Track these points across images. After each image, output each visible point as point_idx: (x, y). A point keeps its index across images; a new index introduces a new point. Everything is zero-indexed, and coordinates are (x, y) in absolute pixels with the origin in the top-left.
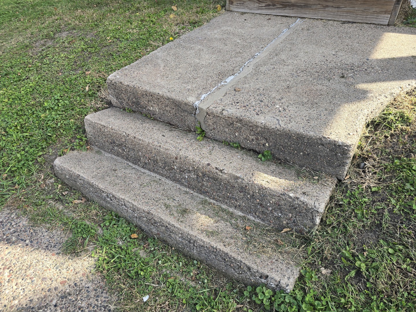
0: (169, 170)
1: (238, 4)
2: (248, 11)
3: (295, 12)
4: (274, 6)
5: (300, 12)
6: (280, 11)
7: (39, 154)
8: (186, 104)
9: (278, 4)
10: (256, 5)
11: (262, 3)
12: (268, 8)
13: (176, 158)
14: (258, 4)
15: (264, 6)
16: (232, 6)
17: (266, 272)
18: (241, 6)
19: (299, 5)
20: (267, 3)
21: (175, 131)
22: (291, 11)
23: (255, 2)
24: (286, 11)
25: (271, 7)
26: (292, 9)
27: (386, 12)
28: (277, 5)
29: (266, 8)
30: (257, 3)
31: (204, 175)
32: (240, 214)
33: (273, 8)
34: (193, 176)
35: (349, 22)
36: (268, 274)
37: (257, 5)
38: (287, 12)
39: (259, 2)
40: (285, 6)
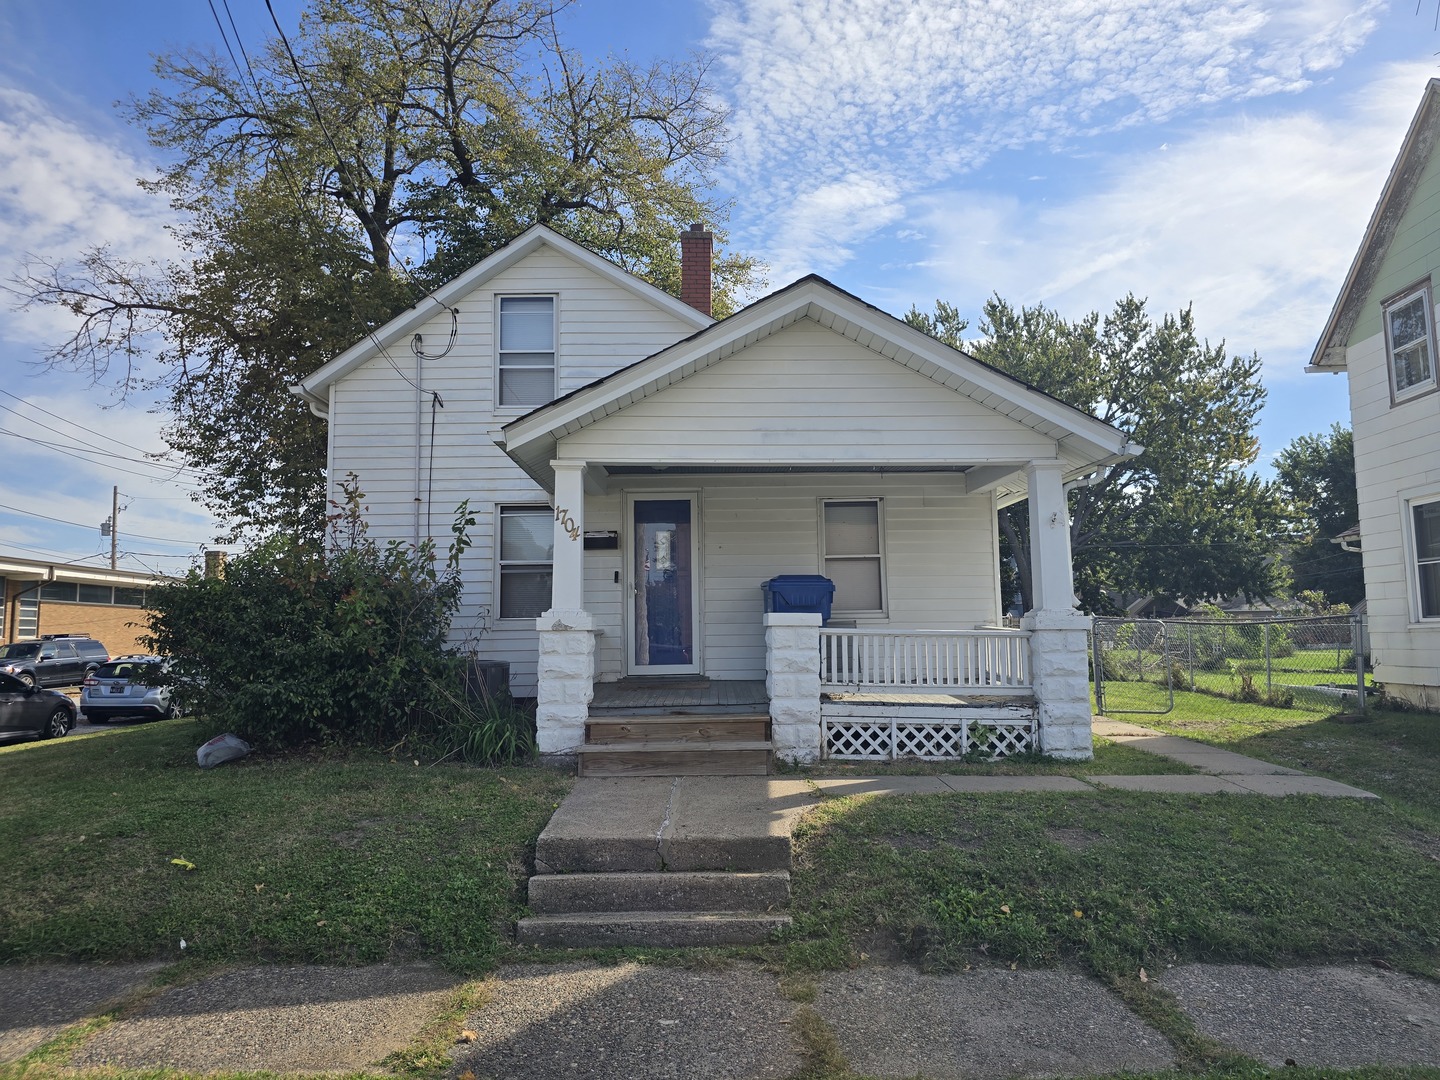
0: (652, 899)
1: (595, 767)
3: (669, 771)
4: (643, 766)
6: (651, 771)
8: (646, 841)
13: (661, 882)
15: (631, 768)
16: (586, 771)
25: (639, 768)
26: (666, 768)
27: (762, 763)
31: (691, 888)
33: (642, 769)
34: (679, 895)
35: (730, 776)
37: (621, 767)
38: (659, 772)
39: (623, 762)
40: (657, 765)
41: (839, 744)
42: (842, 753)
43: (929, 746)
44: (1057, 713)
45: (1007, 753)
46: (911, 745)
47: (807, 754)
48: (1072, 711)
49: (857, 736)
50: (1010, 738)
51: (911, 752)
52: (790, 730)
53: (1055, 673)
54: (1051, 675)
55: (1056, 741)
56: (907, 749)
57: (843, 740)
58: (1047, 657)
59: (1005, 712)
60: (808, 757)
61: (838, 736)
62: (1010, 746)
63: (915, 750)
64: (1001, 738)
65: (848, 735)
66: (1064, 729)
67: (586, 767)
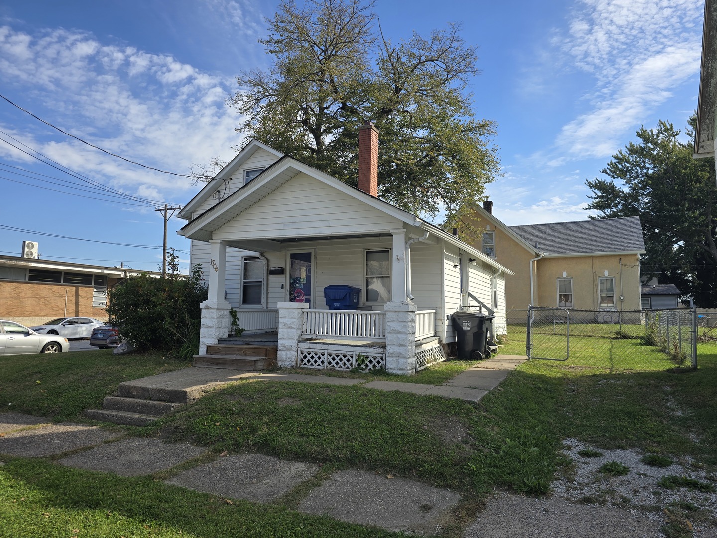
1: (198, 363)
2: (203, 366)
9: (215, 363)
12: (211, 365)
15: (209, 364)
16: (196, 365)
18: (200, 364)
20: (210, 362)
23: (205, 362)
38: (218, 366)
39: (207, 362)
40: (218, 364)
41: (305, 361)
42: (306, 364)
43: (341, 363)
44: (391, 351)
45: (373, 369)
46: (333, 363)
47: (289, 364)
48: (398, 351)
49: (312, 357)
50: (375, 362)
51: (333, 366)
52: (284, 353)
53: (392, 332)
54: (390, 333)
55: (391, 365)
56: (332, 365)
57: (307, 359)
58: (388, 324)
59: (372, 350)
60: (290, 365)
61: (305, 357)
62: (374, 366)
63: (335, 365)
64: (371, 362)
65: (309, 357)
66: (395, 359)
67: (196, 363)
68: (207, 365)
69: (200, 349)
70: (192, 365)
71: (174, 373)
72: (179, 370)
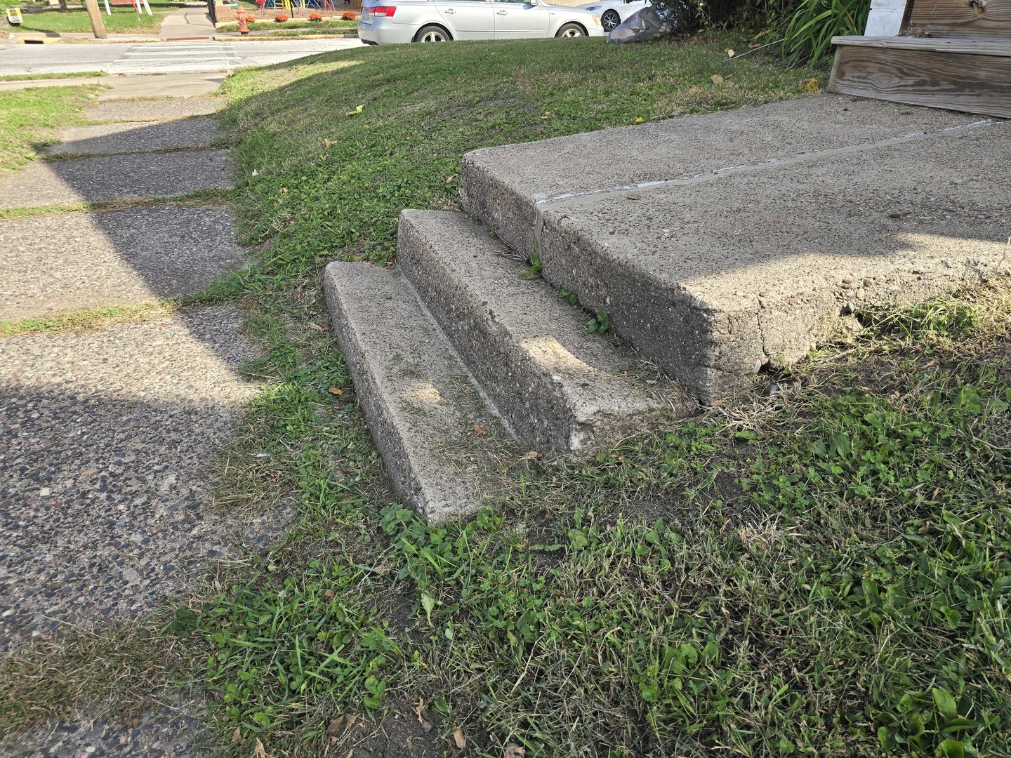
1: (854, 77)
2: (873, 95)
3: (983, 102)
4: (934, 86)
5: (997, 103)
6: (947, 98)
7: (322, 253)
9: (944, 80)
10: (892, 82)
11: (907, 78)
12: (919, 90)
14: (897, 80)
15: (912, 86)
16: (841, 82)
17: (423, 482)
18: (860, 82)
19: (997, 84)
20: (919, 76)
21: (505, 257)
22: (975, 99)
23: (892, 73)
24: (961, 99)
25: (926, 87)
26: (978, 95)
28: (942, 82)
29: (915, 90)
30: (897, 76)
32: (496, 412)
33: (930, 91)
36: (423, 486)
37: (896, 82)
38: (963, 102)
39: (903, 74)
40: (962, 85)
67: (841, 74)
68: (900, 90)
69: (872, 15)
70: (823, 84)
71: (729, 120)
72: (756, 104)
